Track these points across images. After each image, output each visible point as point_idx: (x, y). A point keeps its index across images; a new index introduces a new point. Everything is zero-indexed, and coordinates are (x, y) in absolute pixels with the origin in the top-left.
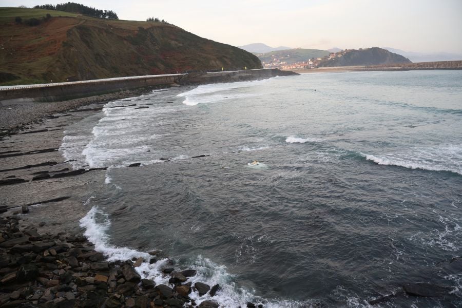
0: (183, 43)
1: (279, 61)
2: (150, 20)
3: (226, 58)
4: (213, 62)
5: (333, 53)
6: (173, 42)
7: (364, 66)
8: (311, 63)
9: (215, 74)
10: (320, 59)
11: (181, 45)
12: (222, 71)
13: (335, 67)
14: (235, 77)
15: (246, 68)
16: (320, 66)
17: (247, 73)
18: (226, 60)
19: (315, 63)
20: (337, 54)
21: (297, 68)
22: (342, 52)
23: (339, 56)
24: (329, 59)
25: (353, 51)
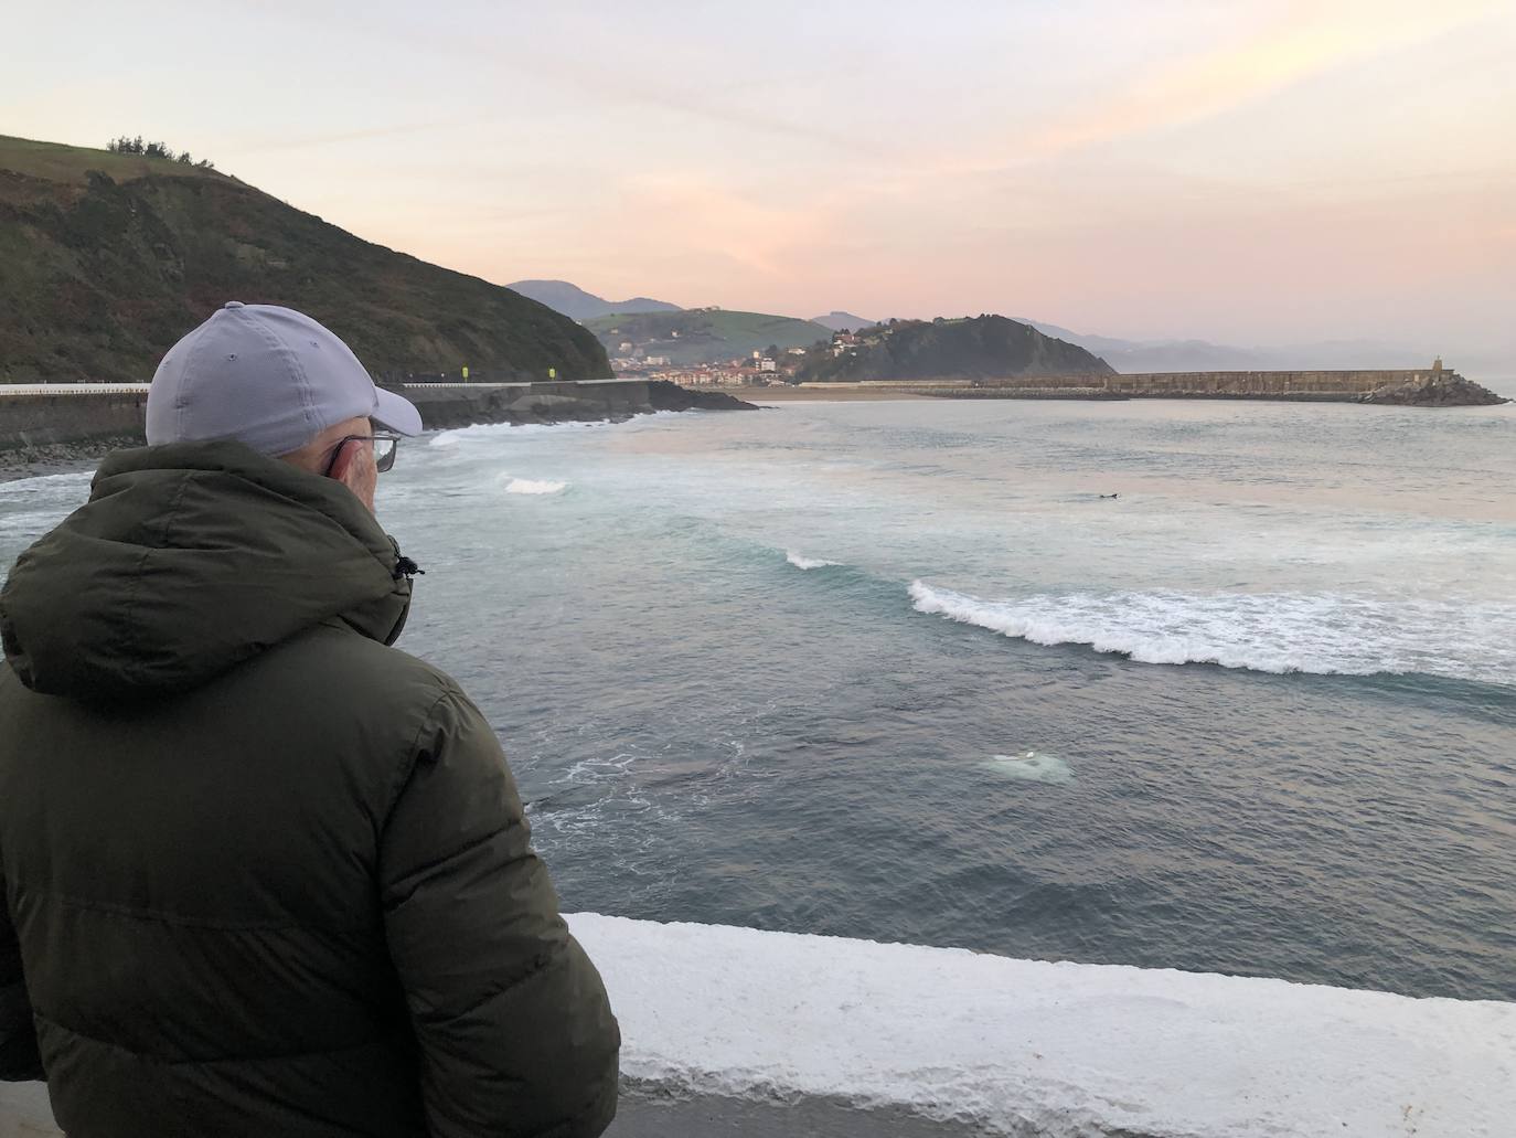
0: (290, 259)
1: (640, 352)
2: (127, 150)
3: (475, 329)
4: (422, 341)
5: (847, 332)
6: (244, 251)
7: (969, 382)
8: (771, 365)
9: (439, 392)
10: (801, 352)
11: (282, 264)
12: (461, 380)
13: (863, 383)
14: (515, 406)
15: (552, 372)
16: (803, 376)
17: (559, 393)
18: (472, 336)
19: (785, 365)
20: (862, 333)
21: (715, 381)
22: (877, 330)
23: (869, 342)
24: (836, 352)
25: (917, 327)
